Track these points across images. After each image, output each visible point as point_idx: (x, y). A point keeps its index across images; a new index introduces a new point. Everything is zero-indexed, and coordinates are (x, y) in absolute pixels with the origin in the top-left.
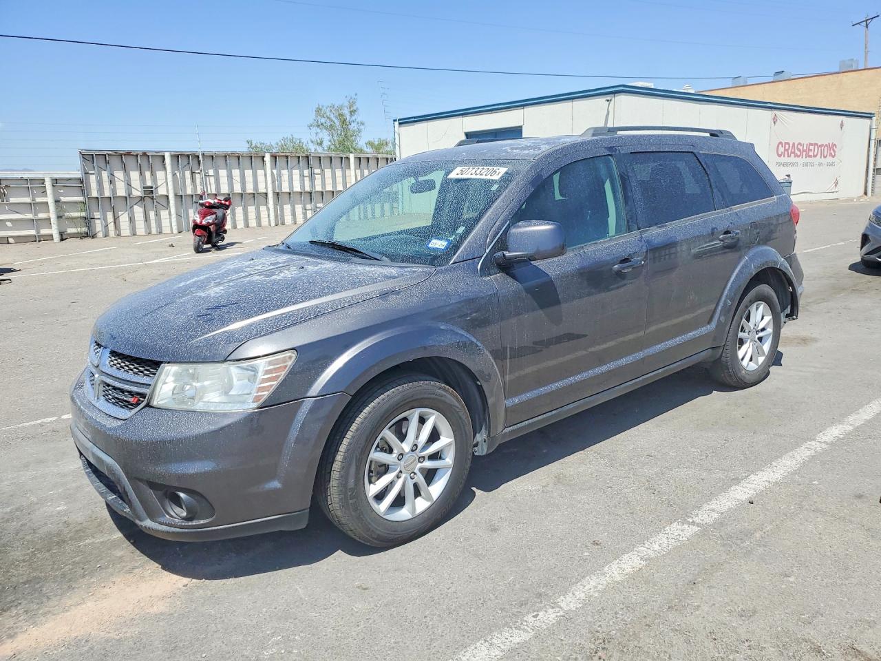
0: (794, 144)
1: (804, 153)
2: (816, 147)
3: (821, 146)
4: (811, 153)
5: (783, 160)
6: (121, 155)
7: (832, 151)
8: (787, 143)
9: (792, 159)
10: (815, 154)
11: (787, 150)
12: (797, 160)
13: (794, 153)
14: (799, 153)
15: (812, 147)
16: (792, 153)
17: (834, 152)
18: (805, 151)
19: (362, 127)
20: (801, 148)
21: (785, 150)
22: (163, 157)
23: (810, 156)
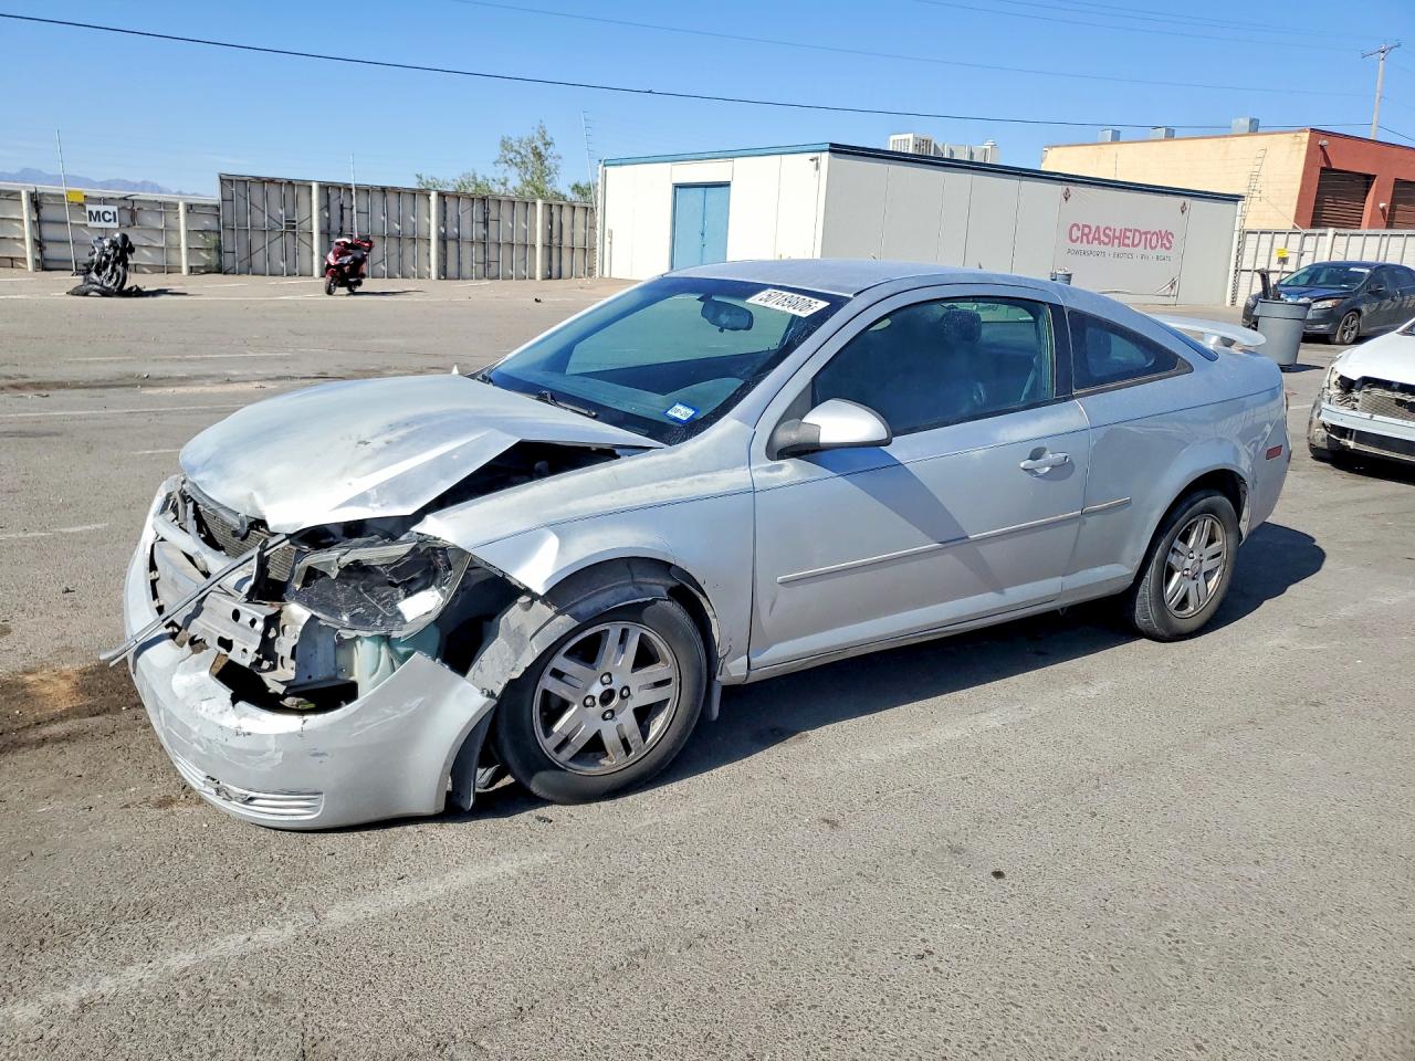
0: (1098, 228)
1: (1116, 241)
2: (1137, 234)
3: (1146, 233)
4: (1127, 241)
5: (1078, 246)
6: (264, 182)
7: (1165, 241)
8: (1085, 226)
9: (1095, 246)
10: (1136, 242)
11: (1087, 235)
12: (1102, 248)
13: (1099, 239)
14: (1106, 240)
15: (1128, 234)
16: (1094, 238)
17: (1170, 242)
18: (1119, 238)
19: (559, 162)
20: (1111, 234)
21: (1083, 234)
22: (311, 187)
23: (1124, 245)
